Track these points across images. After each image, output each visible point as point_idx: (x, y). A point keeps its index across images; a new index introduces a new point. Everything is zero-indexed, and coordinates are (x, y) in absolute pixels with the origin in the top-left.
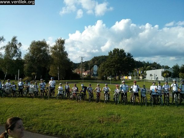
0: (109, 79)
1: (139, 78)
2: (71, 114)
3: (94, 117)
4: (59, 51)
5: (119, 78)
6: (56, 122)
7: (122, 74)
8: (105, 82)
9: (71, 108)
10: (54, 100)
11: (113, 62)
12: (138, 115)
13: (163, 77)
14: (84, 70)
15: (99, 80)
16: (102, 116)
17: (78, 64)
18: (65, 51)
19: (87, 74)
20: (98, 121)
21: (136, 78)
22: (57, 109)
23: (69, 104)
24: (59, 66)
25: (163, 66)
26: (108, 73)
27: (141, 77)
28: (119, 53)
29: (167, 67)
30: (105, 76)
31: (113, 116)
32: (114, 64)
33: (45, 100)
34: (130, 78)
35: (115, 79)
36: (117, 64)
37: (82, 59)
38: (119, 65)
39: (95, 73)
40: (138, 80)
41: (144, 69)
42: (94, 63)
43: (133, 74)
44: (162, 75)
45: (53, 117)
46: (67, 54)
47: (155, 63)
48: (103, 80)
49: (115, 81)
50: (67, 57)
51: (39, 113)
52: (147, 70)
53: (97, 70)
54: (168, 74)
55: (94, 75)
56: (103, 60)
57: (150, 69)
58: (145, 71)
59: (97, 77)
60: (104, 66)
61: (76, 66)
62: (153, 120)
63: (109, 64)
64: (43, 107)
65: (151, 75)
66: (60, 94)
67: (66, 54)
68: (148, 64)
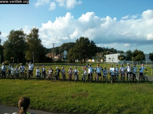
0: (76, 62)
1: (100, 61)
2: (49, 92)
3: (68, 93)
4: (34, 38)
5: (85, 61)
6: (38, 98)
7: (87, 58)
8: (73, 64)
9: (48, 87)
10: (33, 81)
11: (79, 48)
12: (102, 91)
13: (119, 59)
14: (55, 54)
15: (68, 63)
16: (74, 93)
17: (50, 49)
18: (39, 38)
19: (58, 58)
20: (71, 96)
21: (98, 61)
22: (37, 88)
23: (46, 83)
24: (34, 51)
25: (119, 51)
26: (76, 57)
27: (102, 60)
28: (84, 41)
29: (122, 52)
30: (73, 60)
31: (83, 92)
32: (81, 49)
33: (25, 81)
34: (93, 61)
35: (82, 61)
36: (83, 50)
37: (54, 46)
38: (84, 50)
39: (65, 57)
40: (99, 62)
41: (104, 53)
42: (63, 48)
43: (96, 57)
44: (118, 59)
45: (35, 95)
46: (41, 41)
47: (113, 49)
48: (72, 63)
49: (81, 63)
50: (40, 44)
51: (22, 92)
52: (107, 54)
53: (66, 54)
54: (123, 58)
55: (64, 59)
56: (71, 46)
57: (109, 54)
58: (105, 55)
59: (66, 60)
60: (72, 51)
61: (49, 51)
62: (113, 94)
63: (76, 50)
64: (25, 87)
65: (109, 58)
66: (38, 76)
67: (39, 41)
68: (107, 50)
